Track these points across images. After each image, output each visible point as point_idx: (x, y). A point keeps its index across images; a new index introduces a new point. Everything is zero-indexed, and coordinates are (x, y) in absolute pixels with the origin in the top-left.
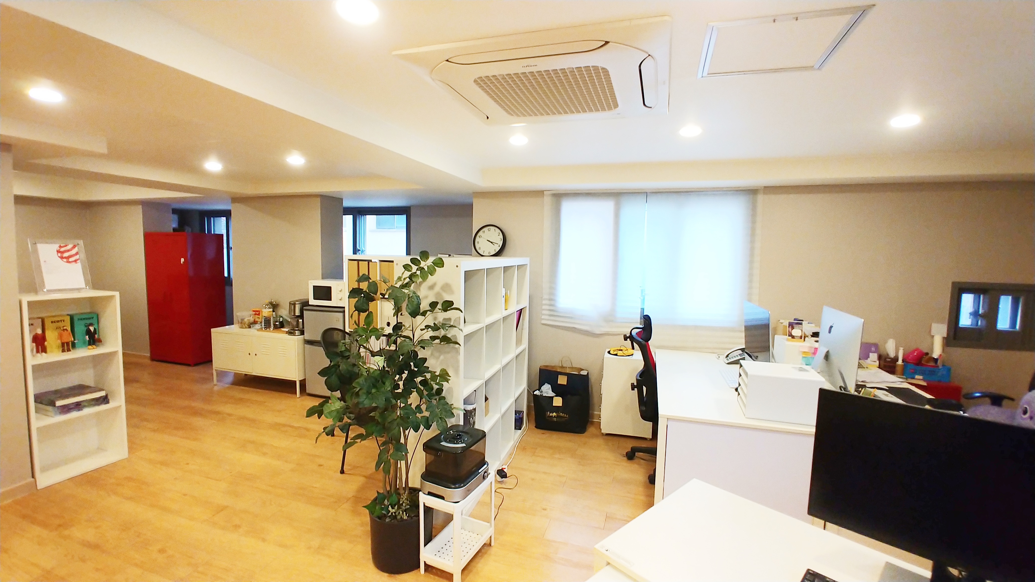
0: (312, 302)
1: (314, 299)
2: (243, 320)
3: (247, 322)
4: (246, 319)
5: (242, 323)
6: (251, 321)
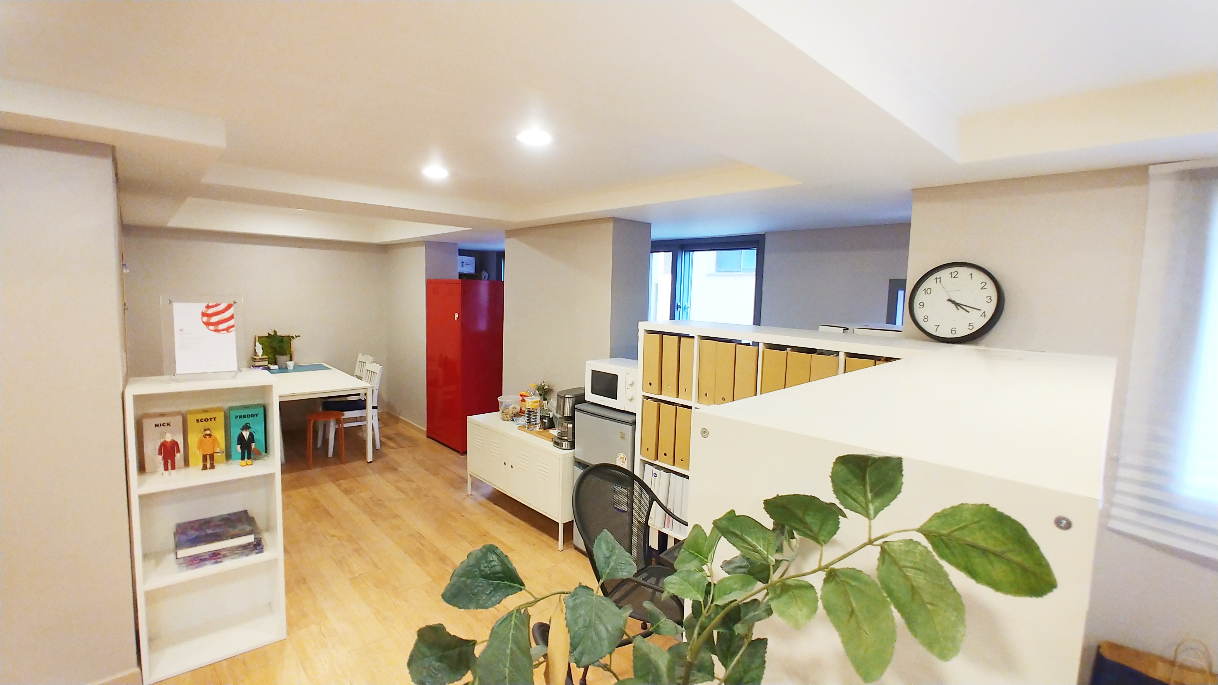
0: (590, 397)
1: (592, 393)
2: (507, 407)
3: (510, 412)
4: (511, 407)
5: (503, 413)
6: (516, 410)
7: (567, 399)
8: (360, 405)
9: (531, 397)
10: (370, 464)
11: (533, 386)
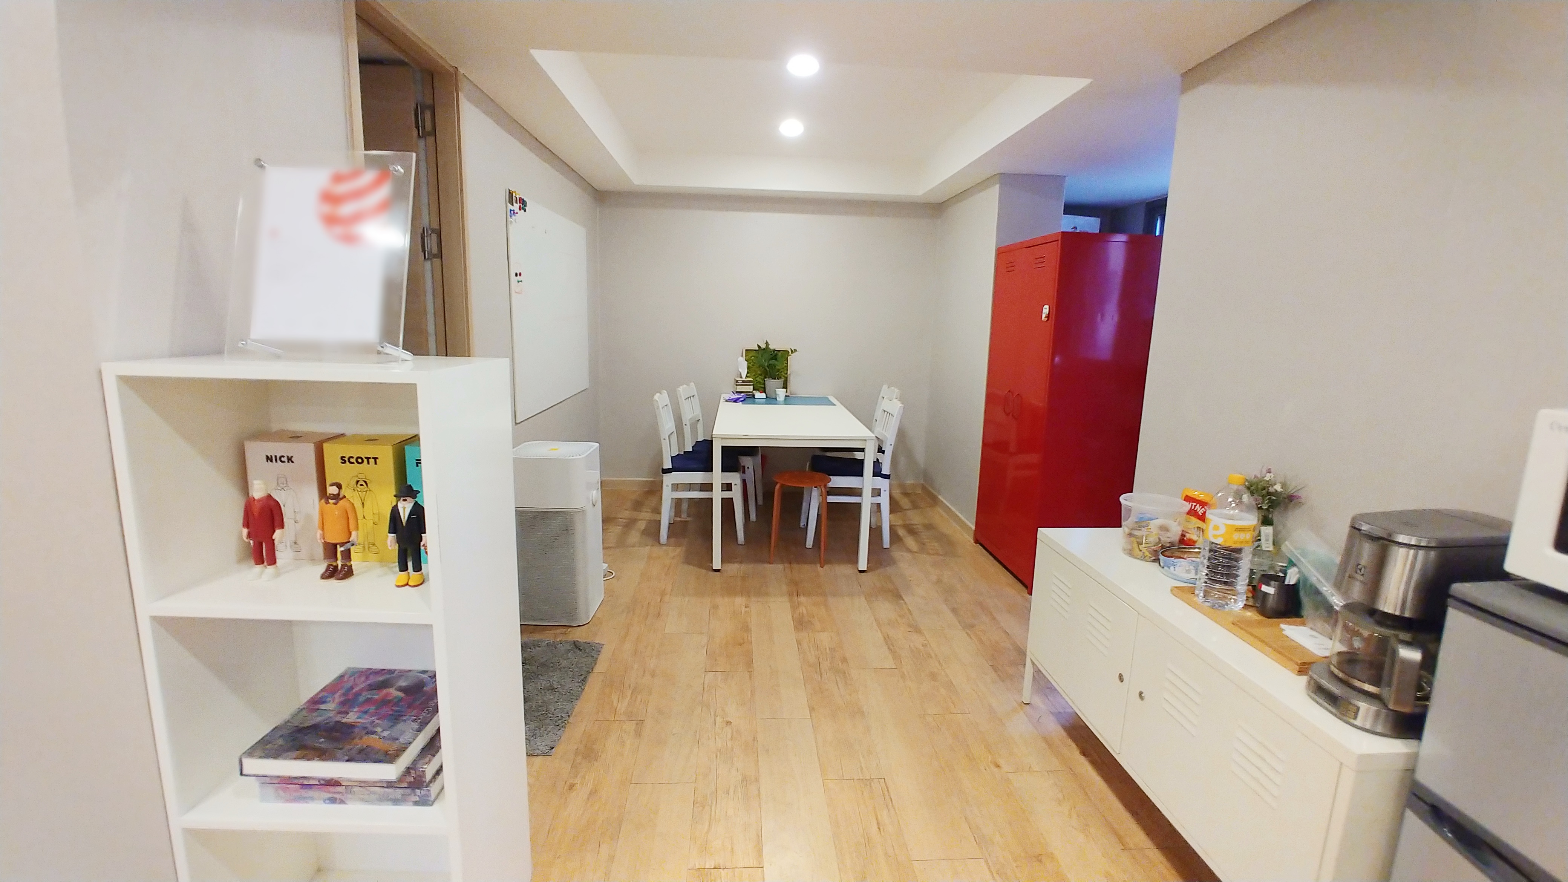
0: (1534, 561)
2: (1142, 523)
3: (1153, 539)
4: (1154, 524)
5: (1132, 539)
6: (1168, 534)
7: (1402, 551)
8: (855, 468)
9: (1227, 511)
10: (864, 574)
11: (1237, 479)
